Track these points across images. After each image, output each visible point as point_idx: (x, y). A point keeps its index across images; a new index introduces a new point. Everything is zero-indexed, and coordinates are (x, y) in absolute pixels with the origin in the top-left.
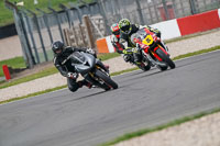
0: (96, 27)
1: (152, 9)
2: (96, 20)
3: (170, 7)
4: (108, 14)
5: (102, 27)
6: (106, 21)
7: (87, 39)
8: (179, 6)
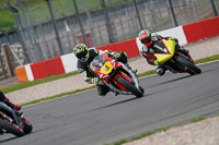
0: (15, 55)
1: (71, 38)
2: (15, 48)
3: (88, 35)
4: (27, 43)
5: (21, 55)
6: (25, 50)
7: (7, 67)
8: (98, 35)
